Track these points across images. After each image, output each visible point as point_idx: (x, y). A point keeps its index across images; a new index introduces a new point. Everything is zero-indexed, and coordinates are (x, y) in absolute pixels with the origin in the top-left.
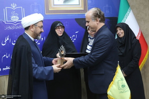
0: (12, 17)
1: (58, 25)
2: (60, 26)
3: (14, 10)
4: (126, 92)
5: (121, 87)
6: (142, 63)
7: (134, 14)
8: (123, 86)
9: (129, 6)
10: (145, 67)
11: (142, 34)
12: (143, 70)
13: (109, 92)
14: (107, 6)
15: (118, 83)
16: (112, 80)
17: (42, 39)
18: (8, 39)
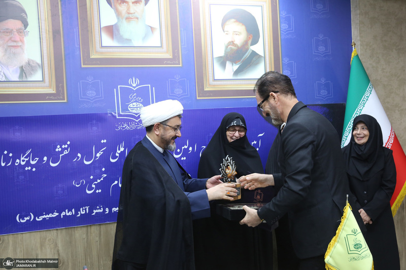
0: (131, 105)
1: (234, 123)
2: (238, 126)
3: (133, 92)
4: (363, 258)
5: (352, 248)
6: (398, 198)
7: (379, 97)
8: (357, 246)
9: (369, 81)
10: (402, 207)
11: (396, 138)
12: (399, 212)
13: (327, 259)
14: (323, 81)
15: (346, 239)
16: (335, 234)
17: (191, 149)
18: (122, 149)
